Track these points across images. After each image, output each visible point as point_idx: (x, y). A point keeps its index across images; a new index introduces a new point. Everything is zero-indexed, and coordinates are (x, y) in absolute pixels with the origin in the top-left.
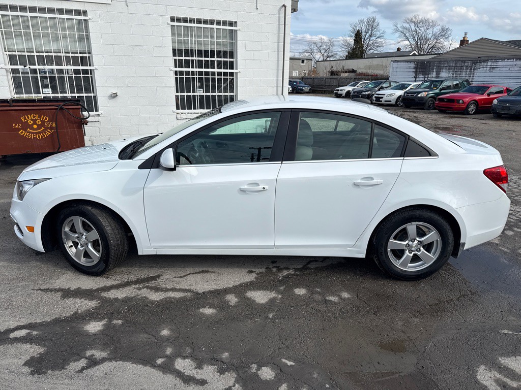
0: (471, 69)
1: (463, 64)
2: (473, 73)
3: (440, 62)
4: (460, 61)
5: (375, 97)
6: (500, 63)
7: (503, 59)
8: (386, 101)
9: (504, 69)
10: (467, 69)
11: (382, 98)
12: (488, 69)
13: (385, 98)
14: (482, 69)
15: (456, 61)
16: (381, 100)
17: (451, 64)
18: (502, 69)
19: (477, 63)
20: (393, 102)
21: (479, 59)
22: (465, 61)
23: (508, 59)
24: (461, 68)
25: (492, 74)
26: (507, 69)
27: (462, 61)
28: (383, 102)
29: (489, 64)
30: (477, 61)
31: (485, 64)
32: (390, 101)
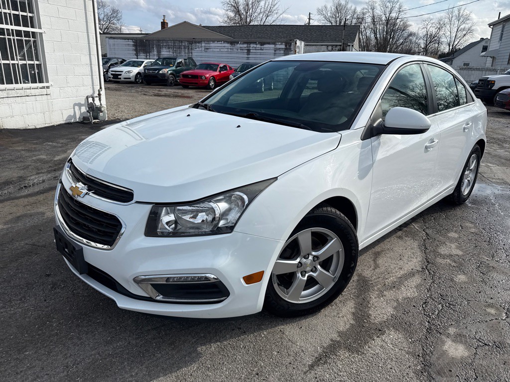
0: (189, 49)
1: (181, 44)
2: (191, 53)
3: (159, 41)
4: (177, 41)
5: (112, 74)
6: (212, 45)
7: (214, 41)
8: (125, 78)
9: (216, 50)
10: (185, 48)
11: (121, 75)
12: (203, 49)
13: (124, 75)
14: (198, 49)
15: (175, 41)
16: (119, 77)
17: (170, 44)
18: (214, 50)
19: (193, 43)
20: (133, 79)
21: (194, 40)
22: (182, 41)
23: (218, 42)
24: (180, 48)
25: (207, 54)
26: (218, 50)
27: (179, 41)
28: (122, 79)
29: (203, 45)
30: (193, 42)
31: (200, 45)
32: (130, 78)
